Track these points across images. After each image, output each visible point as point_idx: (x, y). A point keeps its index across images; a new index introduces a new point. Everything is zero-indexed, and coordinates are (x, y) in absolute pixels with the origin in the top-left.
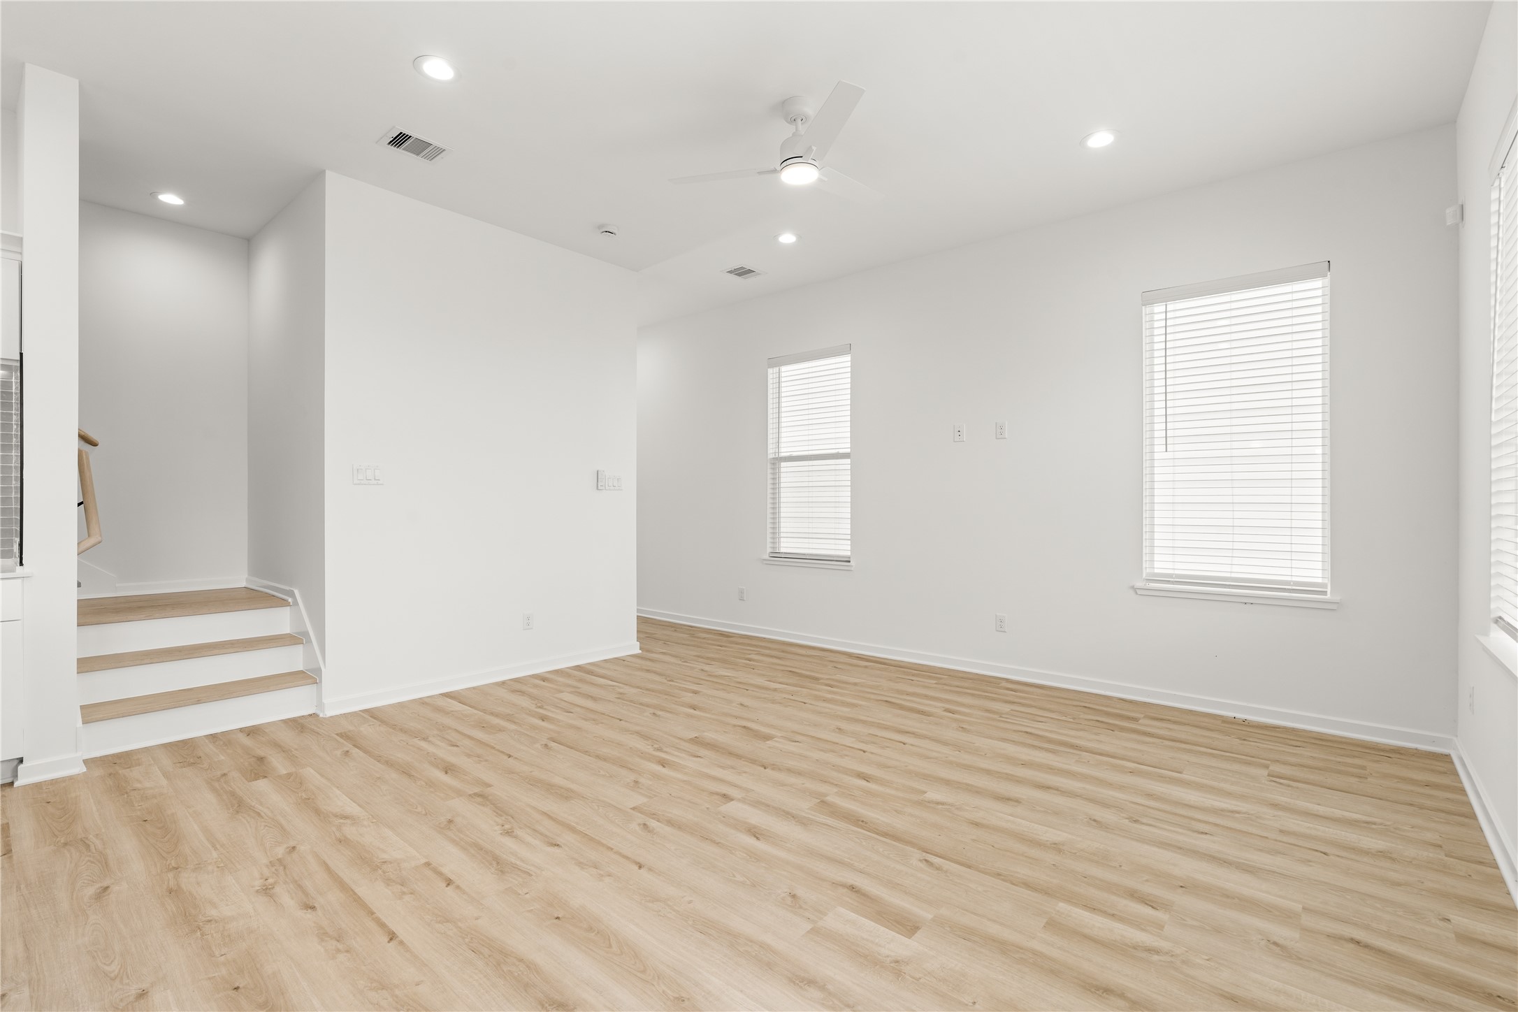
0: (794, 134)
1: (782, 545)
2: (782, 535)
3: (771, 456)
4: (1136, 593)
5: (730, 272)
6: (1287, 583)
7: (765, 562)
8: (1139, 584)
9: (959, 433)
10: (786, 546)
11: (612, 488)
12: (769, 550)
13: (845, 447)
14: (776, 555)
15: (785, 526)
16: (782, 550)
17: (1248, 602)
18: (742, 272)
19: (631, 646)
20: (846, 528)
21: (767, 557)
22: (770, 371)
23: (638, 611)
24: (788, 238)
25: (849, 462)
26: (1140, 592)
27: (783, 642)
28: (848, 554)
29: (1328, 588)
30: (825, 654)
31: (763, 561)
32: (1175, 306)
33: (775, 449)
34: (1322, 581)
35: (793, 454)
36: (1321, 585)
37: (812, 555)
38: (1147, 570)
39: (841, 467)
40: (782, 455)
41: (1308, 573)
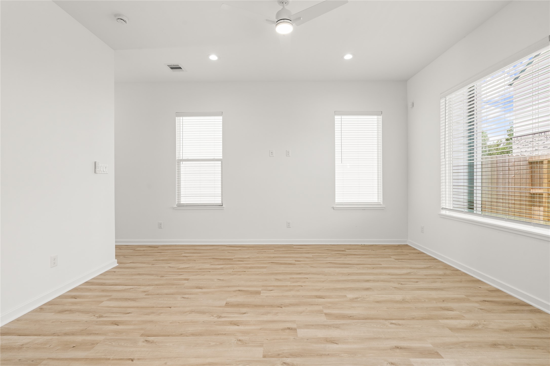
0: (282, 9)
1: (182, 200)
2: (182, 195)
3: (177, 159)
4: (334, 209)
5: (168, 66)
6: (372, 203)
7: (175, 209)
8: (335, 206)
9: (272, 153)
10: (183, 201)
11: (103, 172)
12: (177, 203)
13: (220, 156)
14: (180, 205)
15: (183, 191)
16: (182, 203)
17: (364, 209)
18: (174, 68)
19: (112, 263)
20: (219, 191)
21: (176, 206)
22: (176, 118)
23: (116, 242)
24: (213, 57)
25: (220, 162)
26: (335, 209)
27: (188, 245)
28: (220, 202)
29: (382, 203)
30: (215, 247)
31: (174, 208)
32: (343, 117)
33: (179, 156)
34: (380, 201)
35: (190, 158)
36: (380, 203)
37: (201, 204)
38: (336, 202)
39: (216, 165)
40: (184, 158)
41: (377, 199)
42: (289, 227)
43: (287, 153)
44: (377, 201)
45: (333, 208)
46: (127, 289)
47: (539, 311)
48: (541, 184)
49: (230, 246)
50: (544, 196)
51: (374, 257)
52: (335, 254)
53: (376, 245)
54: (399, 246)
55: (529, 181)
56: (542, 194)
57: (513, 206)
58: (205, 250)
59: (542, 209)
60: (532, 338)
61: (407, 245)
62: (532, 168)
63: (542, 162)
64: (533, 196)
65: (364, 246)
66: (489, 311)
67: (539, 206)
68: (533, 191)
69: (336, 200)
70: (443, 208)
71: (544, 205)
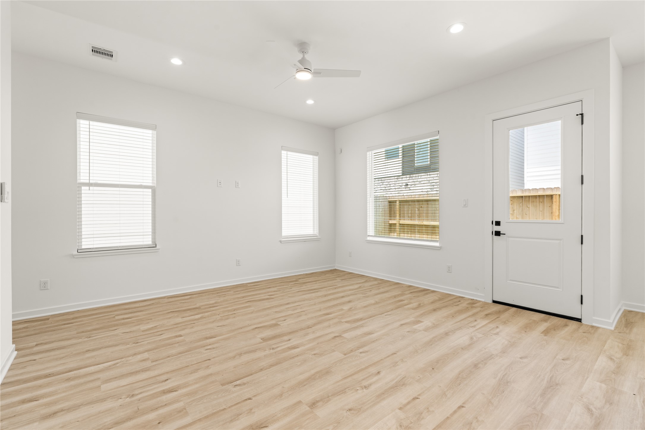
1: (83, 243)
2: (83, 237)
3: (78, 182)
7: (75, 257)
8: (282, 240)
9: (220, 183)
10: (86, 244)
12: (77, 248)
13: (149, 181)
15: (85, 230)
16: (83, 247)
17: (305, 241)
18: (101, 52)
21: (75, 253)
25: (150, 190)
26: (282, 242)
27: (102, 307)
28: (150, 243)
29: (318, 235)
30: (157, 301)
31: (73, 256)
32: (289, 153)
33: (83, 178)
34: (315, 233)
35: (99, 182)
36: (316, 234)
37: (122, 246)
38: (283, 235)
39: (145, 193)
40: (91, 181)
41: (312, 232)
42: (238, 265)
43: (237, 184)
44: (312, 233)
45: (281, 242)
46: (110, 367)
47: (433, 292)
48: (395, 216)
49: (171, 296)
50: (397, 225)
51: (322, 282)
52: (293, 284)
53: (316, 273)
54: (331, 271)
55: (388, 215)
56: (396, 224)
57: (380, 233)
58: (138, 307)
59: (396, 234)
60: (443, 303)
61: (335, 270)
62: (390, 205)
63: (395, 202)
64: (391, 225)
65: (307, 274)
66: (418, 297)
67: (394, 233)
68: (391, 222)
69: (283, 233)
70: (369, 236)
71: (397, 232)
